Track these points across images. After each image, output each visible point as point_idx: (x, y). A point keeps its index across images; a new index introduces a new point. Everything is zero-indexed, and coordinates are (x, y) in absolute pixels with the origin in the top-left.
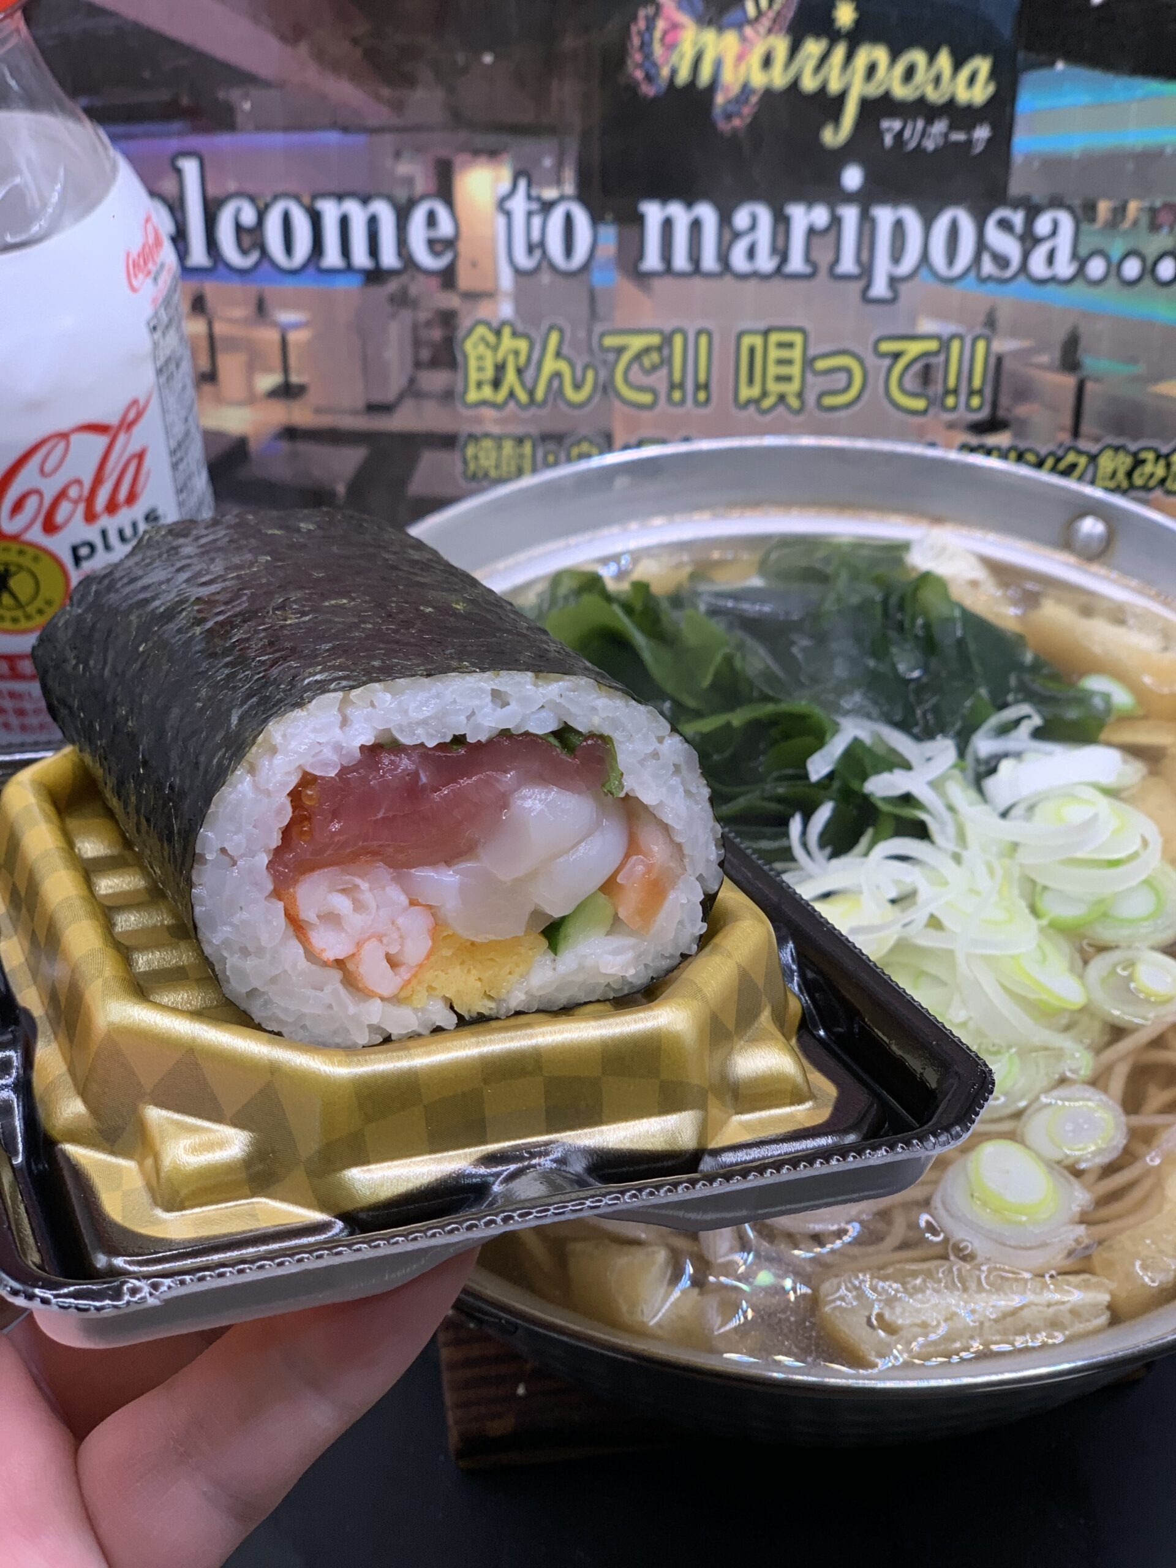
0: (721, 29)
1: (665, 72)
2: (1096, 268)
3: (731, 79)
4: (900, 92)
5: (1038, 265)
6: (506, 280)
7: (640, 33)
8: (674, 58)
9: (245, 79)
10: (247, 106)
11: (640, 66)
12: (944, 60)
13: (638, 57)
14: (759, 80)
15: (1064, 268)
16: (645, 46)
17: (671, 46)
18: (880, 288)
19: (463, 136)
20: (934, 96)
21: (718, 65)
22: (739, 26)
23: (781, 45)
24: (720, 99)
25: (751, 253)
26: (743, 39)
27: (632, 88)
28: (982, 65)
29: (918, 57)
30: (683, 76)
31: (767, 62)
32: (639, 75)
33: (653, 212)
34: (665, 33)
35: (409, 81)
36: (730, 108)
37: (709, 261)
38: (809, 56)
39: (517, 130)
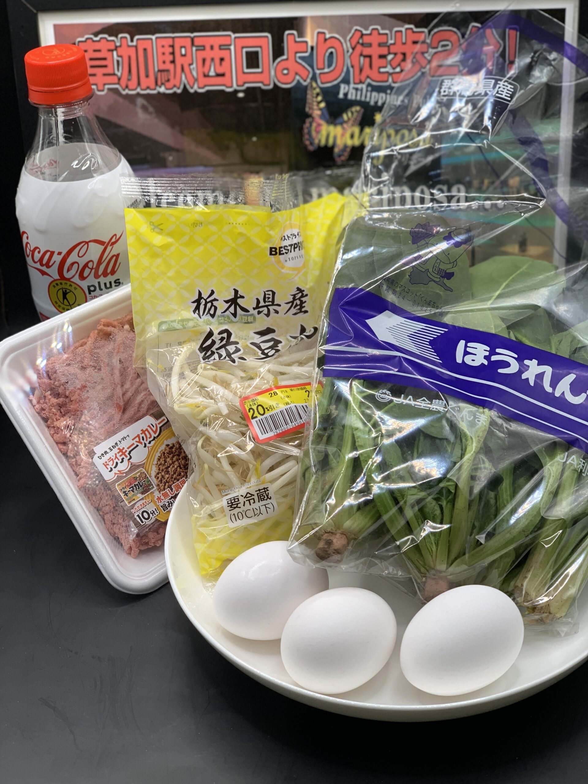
0: (335, 125)
1: (316, 141)
3: (340, 143)
7: (307, 128)
8: (319, 136)
9: (169, 149)
10: (171, 158)
11: (307, 139)
12: (414, 132)
13: (306, 137)
14: (350, 143)
16: (309, 133)
17: (318, 132)
19: (246, 167)
21: (335, 138)
22: (341, 124)
23: (357, 130)
24: (336, 150)
26: (344, 129)
27: (305, 147)
30: (323, 143)
31: (352, 136)
32: (307, 143)
34: (316, 127)
35: (227, 148)
36: (341, 153)
38: (367, 134)
39: (266, 164)
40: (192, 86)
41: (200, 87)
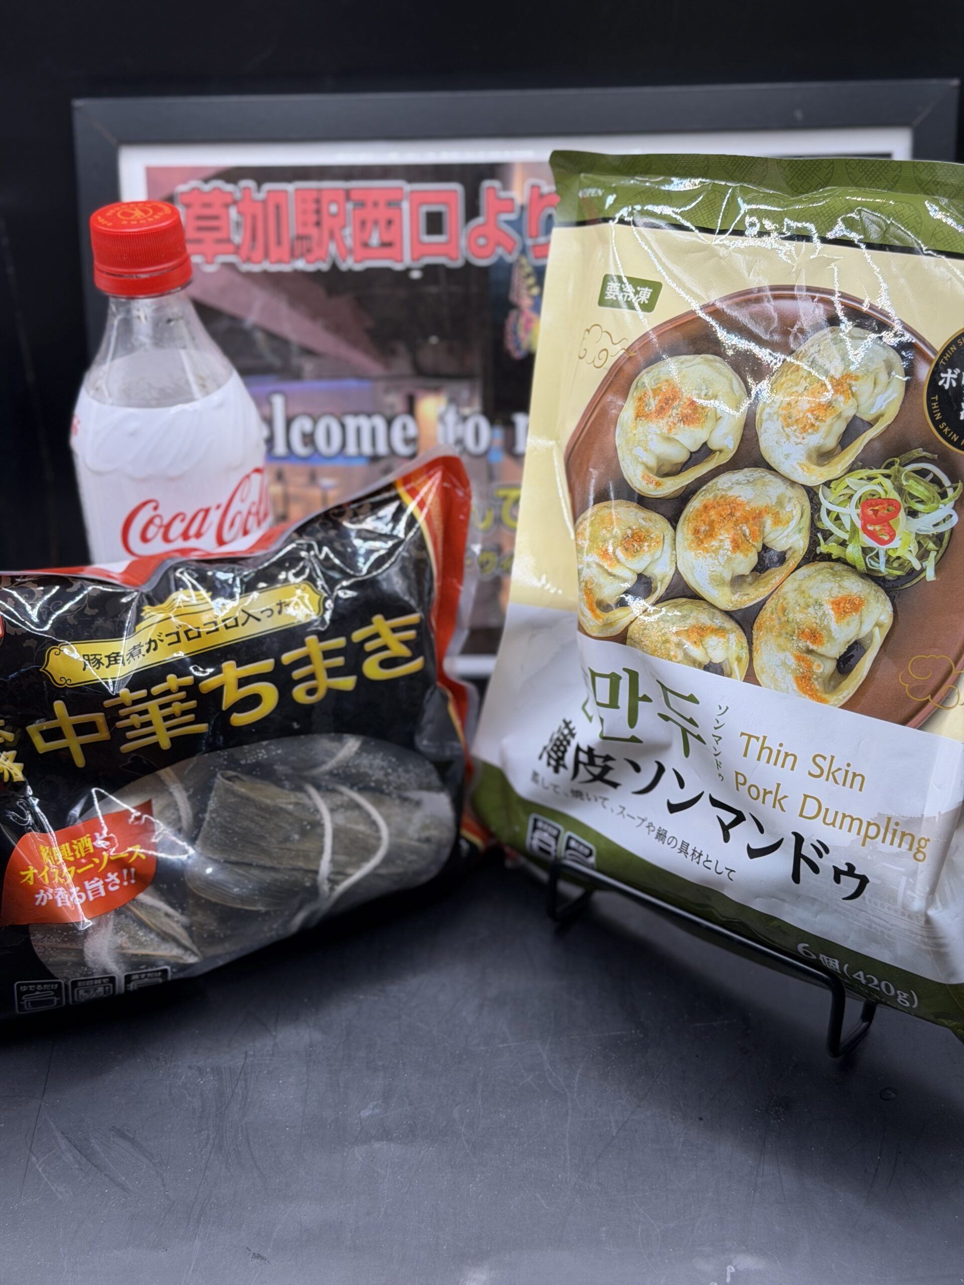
1: (525, 345)
7: (512, 324)
10: (308, 367)
11: (512, 342)
13: (511, 337)
16: (515, 332)
17: (528, 331)
19: (422, 381)
27: (507, 355)
32: (510, 346)
33: (519, 420)
34: (524, 324)
35: (393, 352)
39: (450, 377)
40: (344, 260)
41: (357, 261)
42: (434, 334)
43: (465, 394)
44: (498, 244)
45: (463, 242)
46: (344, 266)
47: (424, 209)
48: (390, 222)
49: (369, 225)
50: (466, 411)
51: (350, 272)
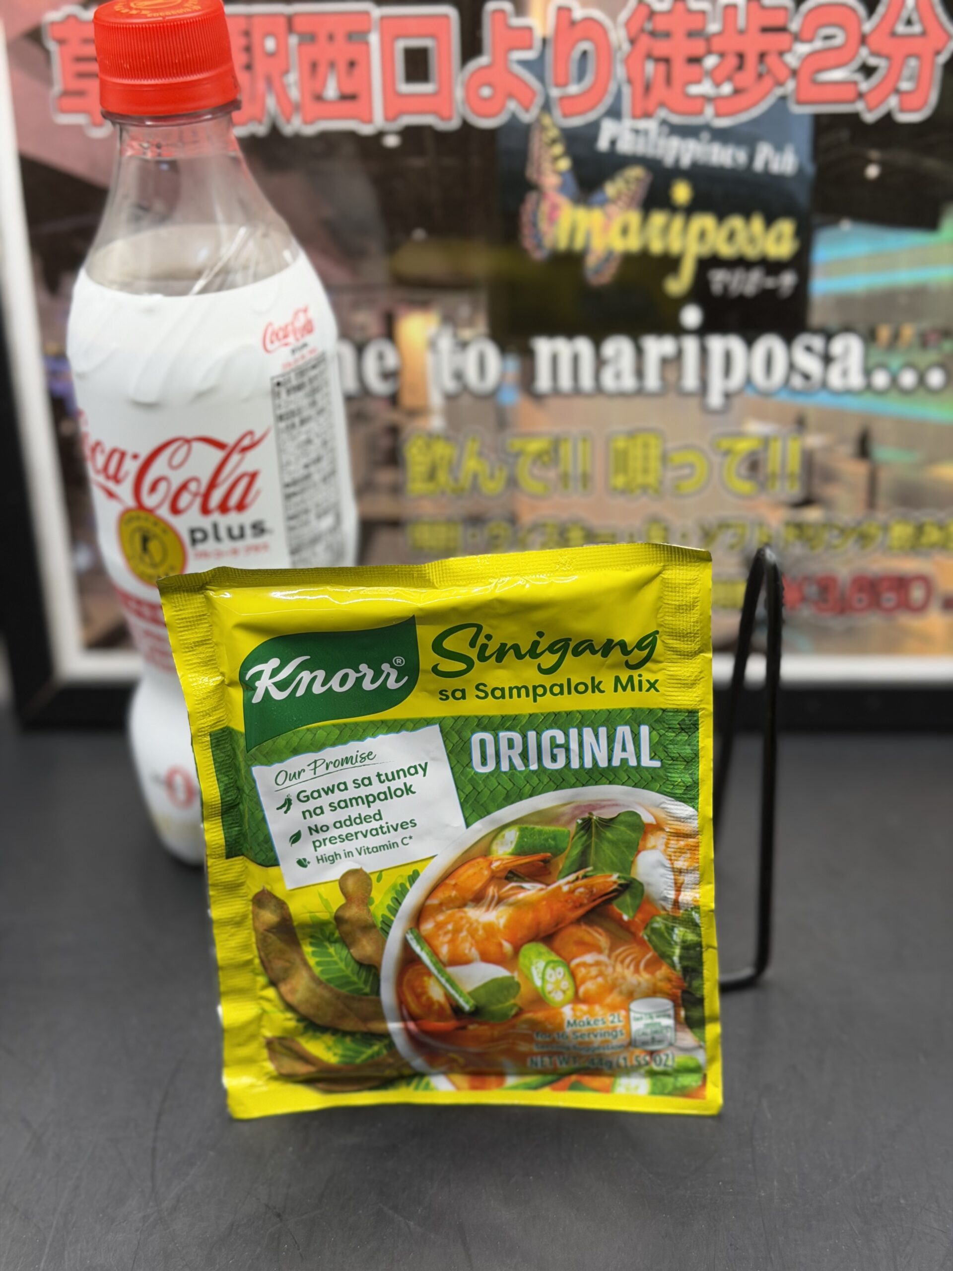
0: (589, 206)
1: (548, 242)
2: (881, 379)
3: (598, 246)
4: (726, 250)
5: (835, 379)
6: (436, 400)
7: (530, 213)
8: (555, 230)
11: (530, 237)
12: (757, 224)
13: (526, 231)
14: (620, 245)
15: (856, 380)
16: (535, 225)
17: (552, 222)
18: (715, 399)
19: (404, 292)
20: (751, 252)
21: (588, 236)
22: (604, 203)
23: (634, 218)
24: (591, 261)
25: (618, 376)
26: (607, 215)
27: (526, 255)
28: (786, 227)
29: (736, 222)
30: (563, 244)
31: (625, 231)
32: (530, 243)
33: (543, 347)
34: (549, 211)
35: (363, 254)
36: (600, 267)
37: (587, 381)
38: (655, 227)
39: (443, 287)
40: (288, 121)
41: (306, 122)
42: (419, 225)
43: (464, 311)
44: (510, 96)
45: (459, 93)
46: (288, 129)
47: (401, 45)
48: (352, 64)
49: (322, 68)
50: (466, 334)
51: (298, 139)
